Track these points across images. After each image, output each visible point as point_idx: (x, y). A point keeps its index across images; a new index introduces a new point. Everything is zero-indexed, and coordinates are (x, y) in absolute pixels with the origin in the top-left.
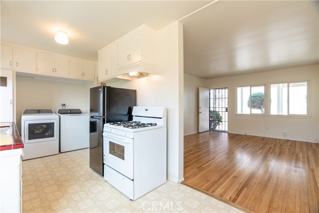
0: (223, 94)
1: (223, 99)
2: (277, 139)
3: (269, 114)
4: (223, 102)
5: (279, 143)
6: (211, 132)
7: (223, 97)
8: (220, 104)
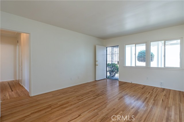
0: (116, 51)
1: (116, 55)
2: (155, 87)
3: (149, 67)
4: (116, 57)
5: (155, 92)
6: (108, 80)
7: (116, 53)
8: (114, 58)
